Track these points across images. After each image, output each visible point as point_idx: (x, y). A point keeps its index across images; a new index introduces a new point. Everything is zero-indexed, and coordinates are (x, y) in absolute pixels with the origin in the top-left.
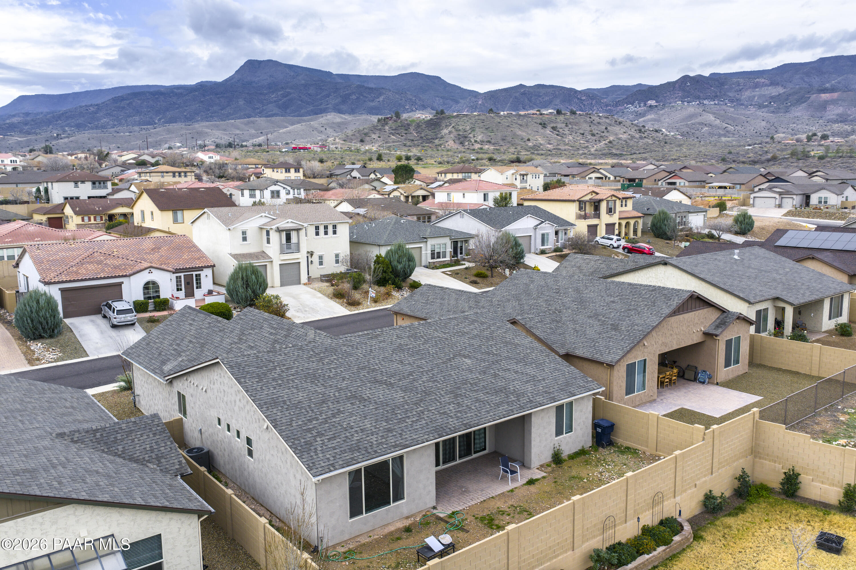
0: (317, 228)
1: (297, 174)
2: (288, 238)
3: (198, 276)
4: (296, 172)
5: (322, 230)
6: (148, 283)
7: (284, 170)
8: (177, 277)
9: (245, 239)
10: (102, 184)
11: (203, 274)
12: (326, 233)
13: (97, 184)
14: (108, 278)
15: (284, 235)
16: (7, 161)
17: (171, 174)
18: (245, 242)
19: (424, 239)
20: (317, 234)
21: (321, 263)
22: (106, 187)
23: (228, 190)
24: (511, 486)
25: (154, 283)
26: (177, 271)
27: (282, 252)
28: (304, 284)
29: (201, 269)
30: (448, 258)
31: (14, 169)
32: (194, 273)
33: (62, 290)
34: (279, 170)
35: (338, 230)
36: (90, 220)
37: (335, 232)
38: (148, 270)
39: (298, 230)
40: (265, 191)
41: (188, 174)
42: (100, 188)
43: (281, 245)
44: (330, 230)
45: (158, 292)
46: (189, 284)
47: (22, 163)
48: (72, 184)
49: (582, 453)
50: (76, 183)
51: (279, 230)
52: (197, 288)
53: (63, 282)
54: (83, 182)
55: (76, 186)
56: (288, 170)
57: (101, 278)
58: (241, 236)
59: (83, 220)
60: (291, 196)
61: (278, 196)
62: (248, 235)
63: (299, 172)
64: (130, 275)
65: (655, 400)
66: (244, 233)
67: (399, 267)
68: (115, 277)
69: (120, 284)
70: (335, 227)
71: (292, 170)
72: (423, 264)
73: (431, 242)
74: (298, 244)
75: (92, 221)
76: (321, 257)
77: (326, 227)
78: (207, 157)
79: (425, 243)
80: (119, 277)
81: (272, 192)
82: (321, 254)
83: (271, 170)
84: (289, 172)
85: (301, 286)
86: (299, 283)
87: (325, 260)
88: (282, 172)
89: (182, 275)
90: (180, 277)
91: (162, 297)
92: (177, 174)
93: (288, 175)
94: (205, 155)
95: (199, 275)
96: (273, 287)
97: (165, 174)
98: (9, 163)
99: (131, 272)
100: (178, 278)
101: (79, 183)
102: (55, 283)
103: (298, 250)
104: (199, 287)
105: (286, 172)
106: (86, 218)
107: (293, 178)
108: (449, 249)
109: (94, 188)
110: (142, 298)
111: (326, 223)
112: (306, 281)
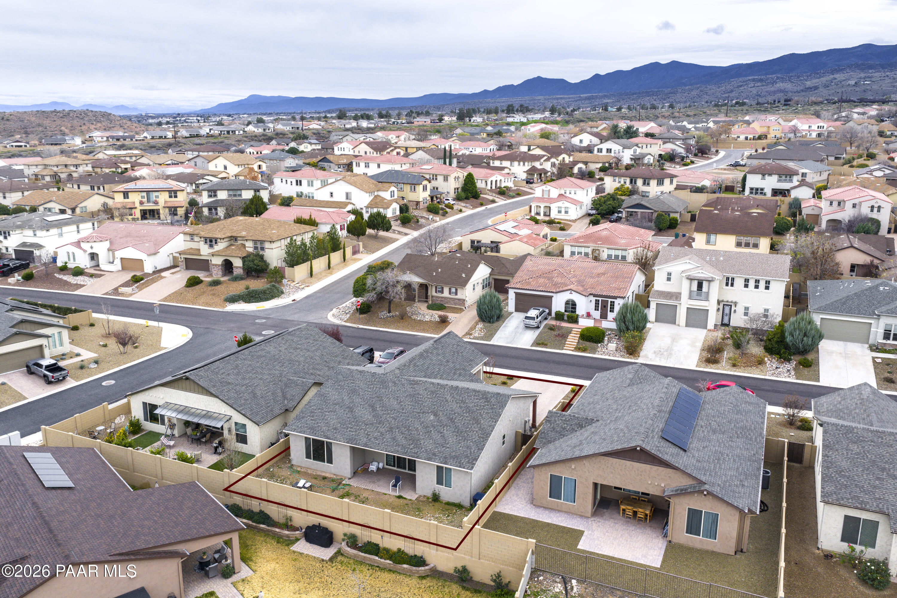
0: (747, 280)
2: (700, 286)
3: (613, 304)
5: (752, 284)
6: (569, 301)
8: (596, 300)
9: (669, 279)
10: (788, 178)
12: (757, 287)
13: (784, 177)
14: (545, 291)
15: (696, 283)
18: (669, 282)
19: (878, 316)
20: (746, 286)
21: (746, 314)
22: (791, 181)
23: (877, 202)
25: (574, 301)
26: (595, 296)
27: (690, 298)
29: (615, 298)
32: (610, 300)
33: (516, 294)
35: (772, 285)
37: (767, 288)
38: (569, 292)
39: (709, 281)
42: (785, 181)
43: (691, 292)
44: (762, 284)
45: (575, 308)
46: (604, 306)
47: (831, 129)
48: (760, 176)
50: (764, 175)
51: (692, 279)
52: (611, 311)
53: (517, 289)
54: (770, 175)
55: (763, 178)
57: (540, 291)
58: (666, 276)
62: (672, 277)
64: (556, 293)
66: (669, 274)
67: (789, 339)
68: (549, 292)
69: (551, 298)
70: (768, 282)
72: (871, 341)
73: (884, 321)
74: (708, 293)
76: (747, 309)
77: (757, 281)
79: (877, 320)
80: (552, 292)
82: (747, 305)
87: (751, 312)
89: (600, 299)
90: (599, 301)
95: (614, 302)
96: (679, 325)
99: (558, 290)
100: (597, 302)
101: (766, 176)
102: (512, 288)
103: (707, 299)
104: (612, 311)
109: (779, 181)
110: (563, 310)
111: (758, 278)
112: (713, 328)
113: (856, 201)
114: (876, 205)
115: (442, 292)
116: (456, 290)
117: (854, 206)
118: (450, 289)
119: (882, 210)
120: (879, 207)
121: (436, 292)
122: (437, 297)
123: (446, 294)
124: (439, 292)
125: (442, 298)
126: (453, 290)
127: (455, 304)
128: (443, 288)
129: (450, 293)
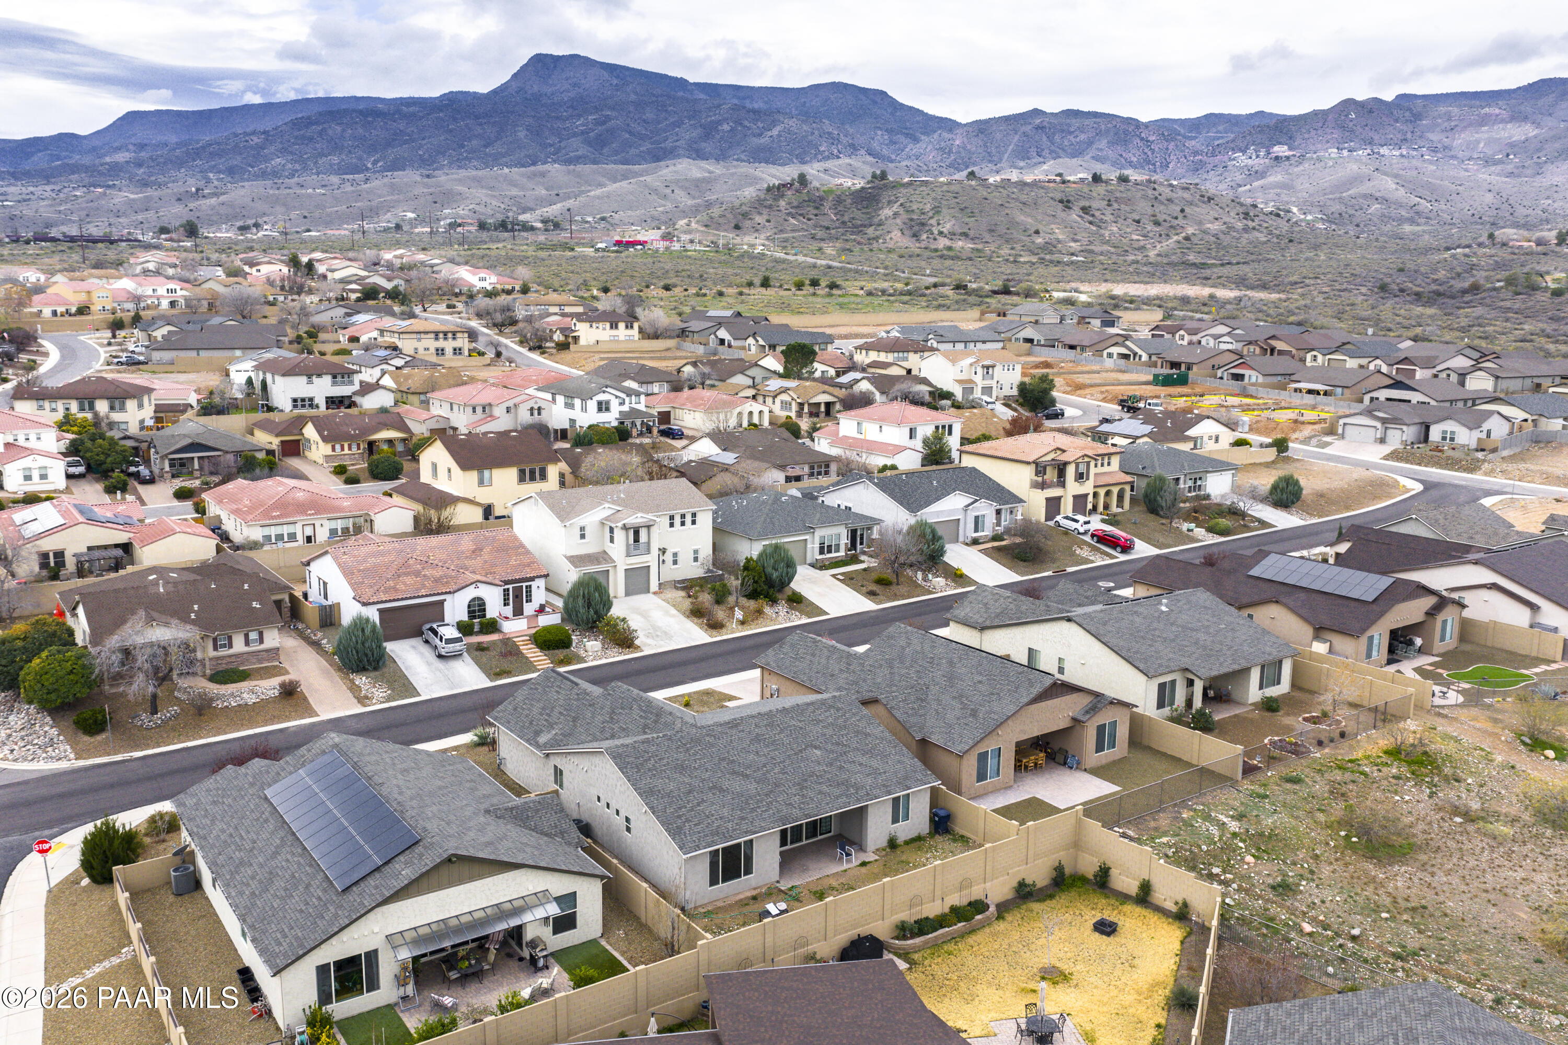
0: (672, 518)
1: (629, 332)
2: (637, 537)
3: (529, 588)
4: (627, 327)
5: (677, 520)
6: (474, 600)
7: (608, 325)
8: (504, 590)
9: (583, 536)
10: (346, 379)
11: (534, 584)
12: (683, 524)
13: (339, 379)
14: (430, 595)
15: (631, 533)
16: (162, 291)
17: (432, 336)
18: (583, 541)
19: (811, 529)
20: (672, 525)
21: (675, 562)
22: (351, 383)
24: (845, 866)
25: (480, 599)
26: (507, 582)
27: (628, 554)
28: (655, 593)
29: (532, 579)
30: (842, 553)
31: (173, 304)
32: (524, 585)
33: (380, 610)
34: (601, 325)
35: (699, 519)
36: (343, 449)
37: (694, 522)
38: (474, 585)
39: (649, 527)
40: (589, 402)
41: (459, 335)
42: (343, 383)
43: (628, 545)
44: (688, 519)
45: (484, 610)
46: (518, 597)
47: (184, 293)
48: (304, 379)
49: (919, 839)
50: (309, 376)
51: (625, 528)
52: (527, 603)
53: (382, 602)
54: (319, 376)
55: (310, 382)
56: (614, 326)
57: (423, 596)
58: (578, 533)
59: (334, 449)
60: (626, 408)
61: (608, 409)
62: (587, 533)
63: (632, 327)
64: (455, 592)
65: (1010, 787)
66: (582, 529)
67: (775, 575)
68: (438, 594)
69: (442, 603)
70: (694, 515)
71: (622, 325)
72: (808, 561)
73: (819, 533)
74: (648, 543)
75: (346, 451)
76: (675, 555)
77: (683, 516)
78: (477, 278)
79: (812, 534)
80: (442, 594)
81: (600, 403)
82: (675, 549)
83: (588, 324)
84: (617, 327)
85: (650, 596)
86: (647, 591)
87: (679, 559)
88: (604, 329)
89: (510, 587)
90: (508, 589)
91: (488, 616)
92: (441, 335)
93: (614, 332)
94: (474, 274)
95: (530, 586)
96: (615, 597)
97: (423, 336)
98: (165, 294)
99: (455, 587)
100: (506, 591)
101: (314, 377)
102: (374, 603)
103: (648, 551)
104: (529, 600)
105: (611, 327)
106: (338, 447)
107: (622, 338)
108: (844, 541)
109: (334, 384)
110: (465, 618)
111: (683, 511)
112: (657, 589)
113: (510, 404)
114: (536, 407)
115: (231, 646)
116: (261, 634)
117: (508, 410)
118: (247, 636)
119: (543, 412)
120: (539, 409)
121: (215, 648)
122: (218, 658)
123: (239, 645)
124: (224, 646)
125: (230, 656)
126: (253, 636)
127: (260, 661)
128: (230, 638)
129: (247, 643)
